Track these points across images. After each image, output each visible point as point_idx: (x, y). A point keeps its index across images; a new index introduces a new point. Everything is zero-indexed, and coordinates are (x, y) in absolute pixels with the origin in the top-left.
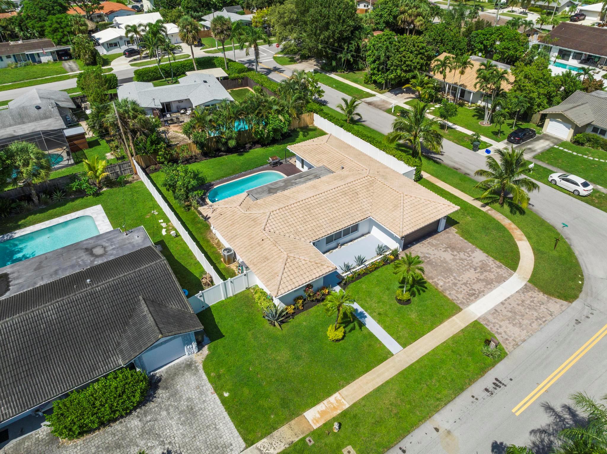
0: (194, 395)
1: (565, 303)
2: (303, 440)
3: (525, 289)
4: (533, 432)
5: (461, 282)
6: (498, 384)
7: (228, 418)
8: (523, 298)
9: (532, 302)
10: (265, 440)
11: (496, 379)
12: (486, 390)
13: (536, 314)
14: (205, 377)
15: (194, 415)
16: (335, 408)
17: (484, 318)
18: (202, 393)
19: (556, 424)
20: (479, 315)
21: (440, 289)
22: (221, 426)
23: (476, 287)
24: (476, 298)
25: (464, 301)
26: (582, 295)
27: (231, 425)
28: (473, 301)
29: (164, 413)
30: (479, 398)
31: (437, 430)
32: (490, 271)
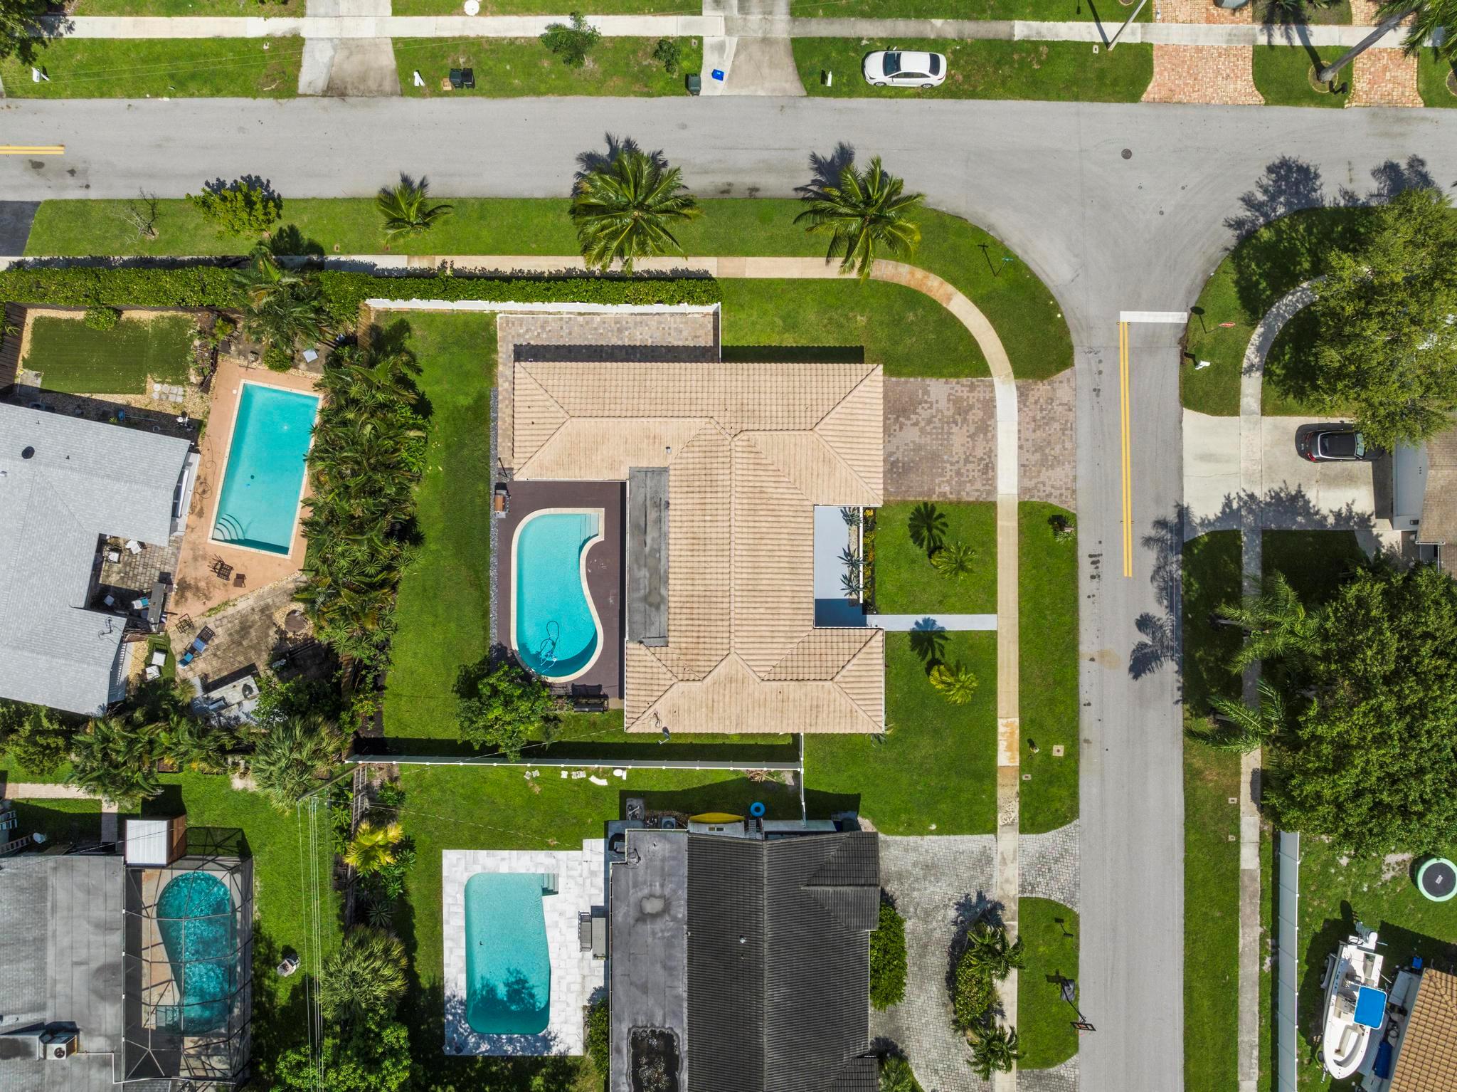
0: (913, 857)
1: (1067, 372)
2: (1022, 783)
3: (1023, 395)
4: (1153, 578)
5: (962, 462)
6: (1095, 560)
7: (958, 837)
8: (1031, 414)
9: (1042, 410)
10: (999, 816)
11: (1091, 556)
12: (1093, 577)
13: (1056, 425)
14: (898, 838)
15: (935, 866)
16: (1012, 733)
17: (1023, 490)
18: (915, 849)
19: (1162, 550)
20: (1015, 491)
21: (953, 497)
22: (962, 848)
23: (979, 452)
24: (993, 469)
25: (988, 487)
26: (1074, 338)
27: (967, 837)
28: (994, 478)
29: (915, 894)
30: (1095, 592)
31: (1092, 660)
32: (971, 407)
